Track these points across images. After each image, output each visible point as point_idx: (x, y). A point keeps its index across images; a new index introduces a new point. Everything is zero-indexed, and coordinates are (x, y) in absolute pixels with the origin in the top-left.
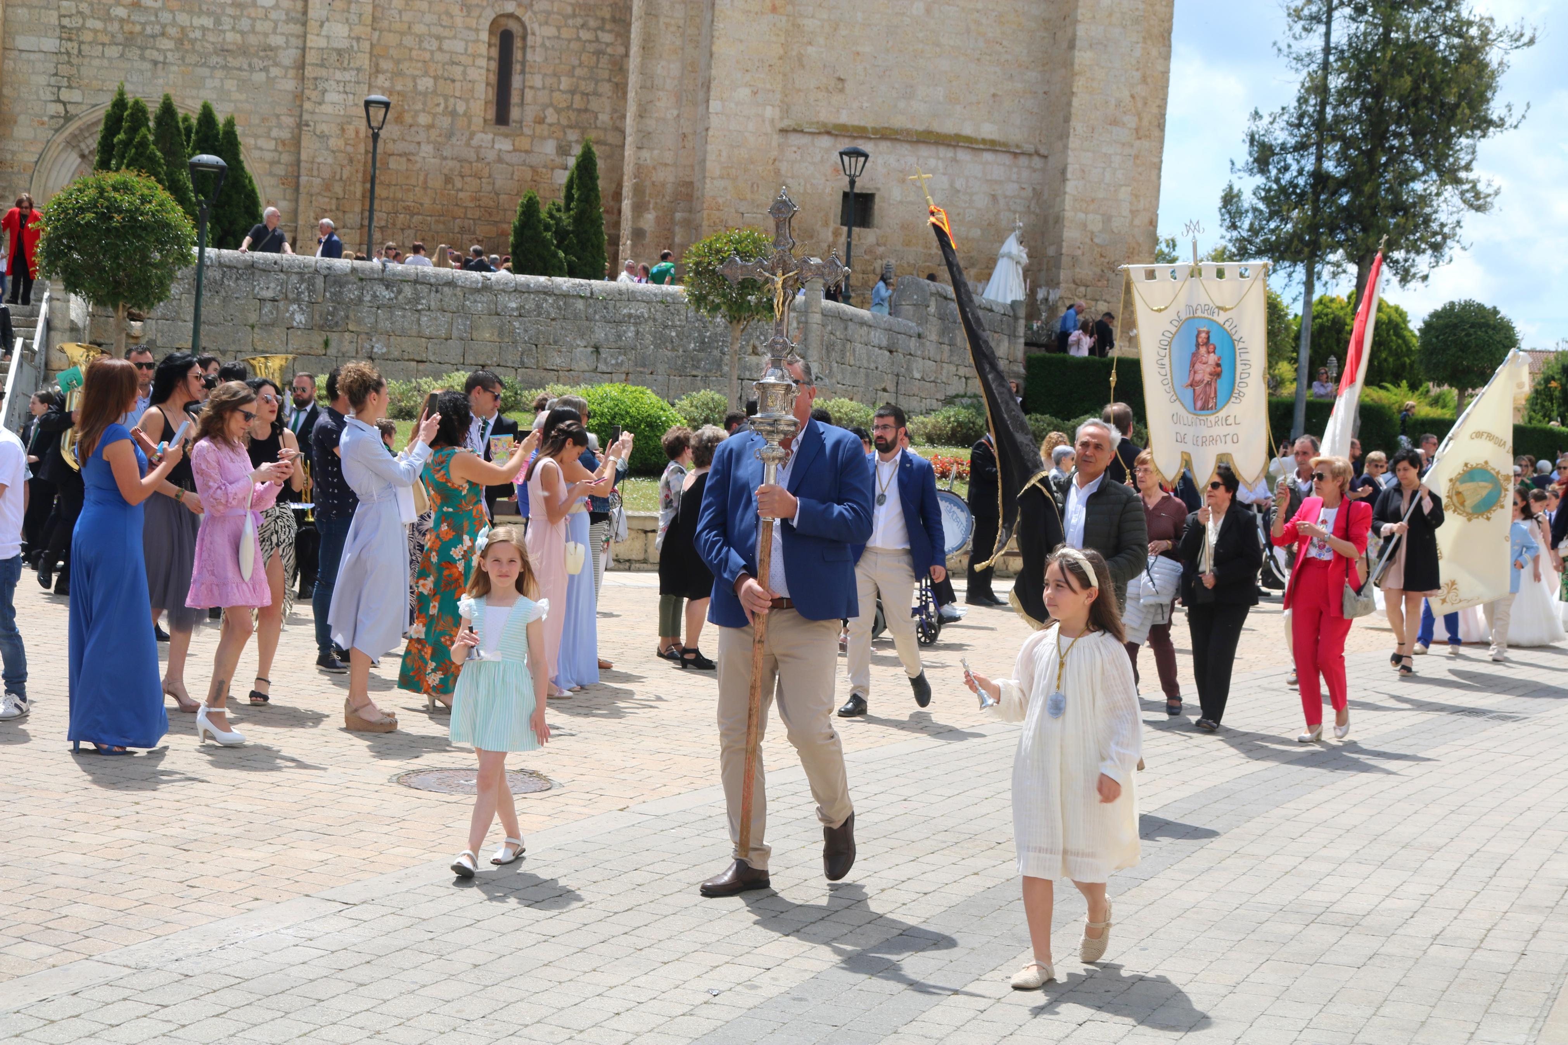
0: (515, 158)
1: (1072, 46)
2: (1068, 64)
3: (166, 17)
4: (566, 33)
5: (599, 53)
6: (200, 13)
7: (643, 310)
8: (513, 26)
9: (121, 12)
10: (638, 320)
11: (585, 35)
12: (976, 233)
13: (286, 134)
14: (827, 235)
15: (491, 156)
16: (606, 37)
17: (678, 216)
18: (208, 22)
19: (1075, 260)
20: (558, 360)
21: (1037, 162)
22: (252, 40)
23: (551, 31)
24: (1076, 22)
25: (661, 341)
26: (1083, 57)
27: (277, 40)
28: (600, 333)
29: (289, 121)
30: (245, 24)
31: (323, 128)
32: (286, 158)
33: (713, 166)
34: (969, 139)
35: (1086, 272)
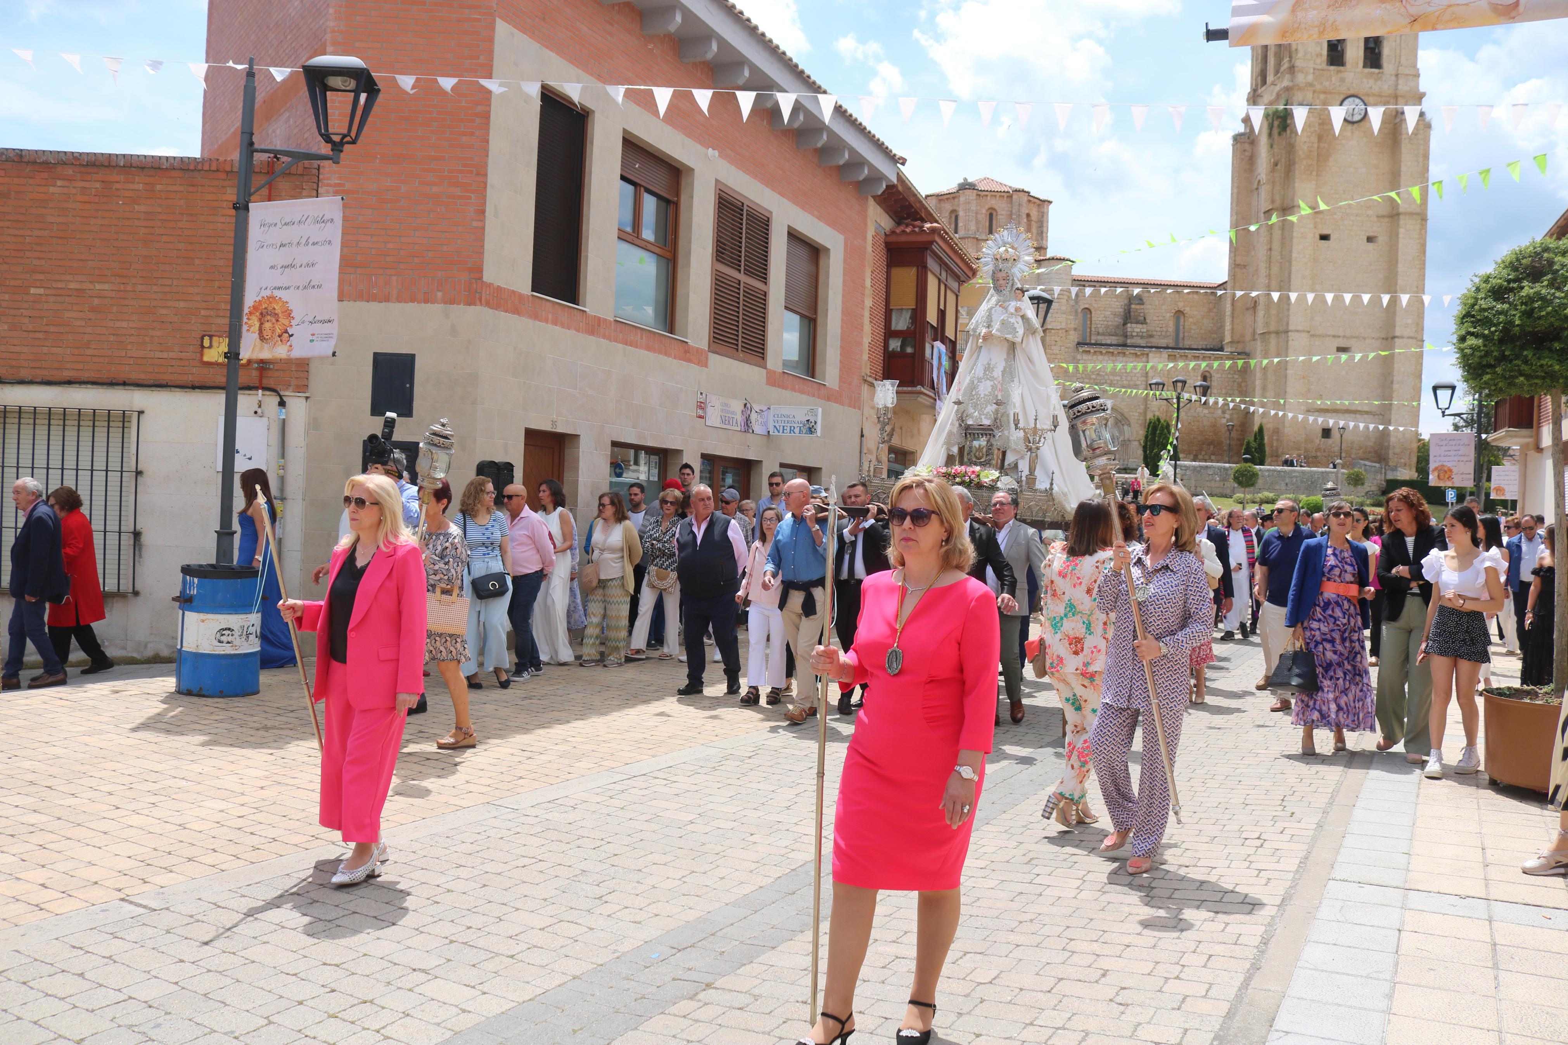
0: (1209, 415)
1: (1392, 382)
2: (1391, 388)
3: (1106, 377)
4: (1224, 376)
5: (1234, 381)
6: (1116, 376)
7: (1297, 474)
8: (1207, 374)
9: (1094, 376)
10: (1296, 477)
11: (1230, 376)
12: (1362, 439)
13: (1141, 411)
14: (1317, 441)
15: (1202, 415)
16: (1236, 376)
17: (1275, 438)
18: (1118, 378)
19: (1394, 447)
20: (1277, 487)
21: (1381, 417)
22: (1131, 383)
23: (1219, 375)
24: (1393, 376)
25: (1302, 482)
26: (1396, 386)
27: (1138, 383)
28: (1287, 480)
29: (1142, 407)
30: (1129, 378)
31: (1153, 409)
32: (1142, 418)
33: (1287, 424)
34: (1360, 411)
35: (1397, 450)
